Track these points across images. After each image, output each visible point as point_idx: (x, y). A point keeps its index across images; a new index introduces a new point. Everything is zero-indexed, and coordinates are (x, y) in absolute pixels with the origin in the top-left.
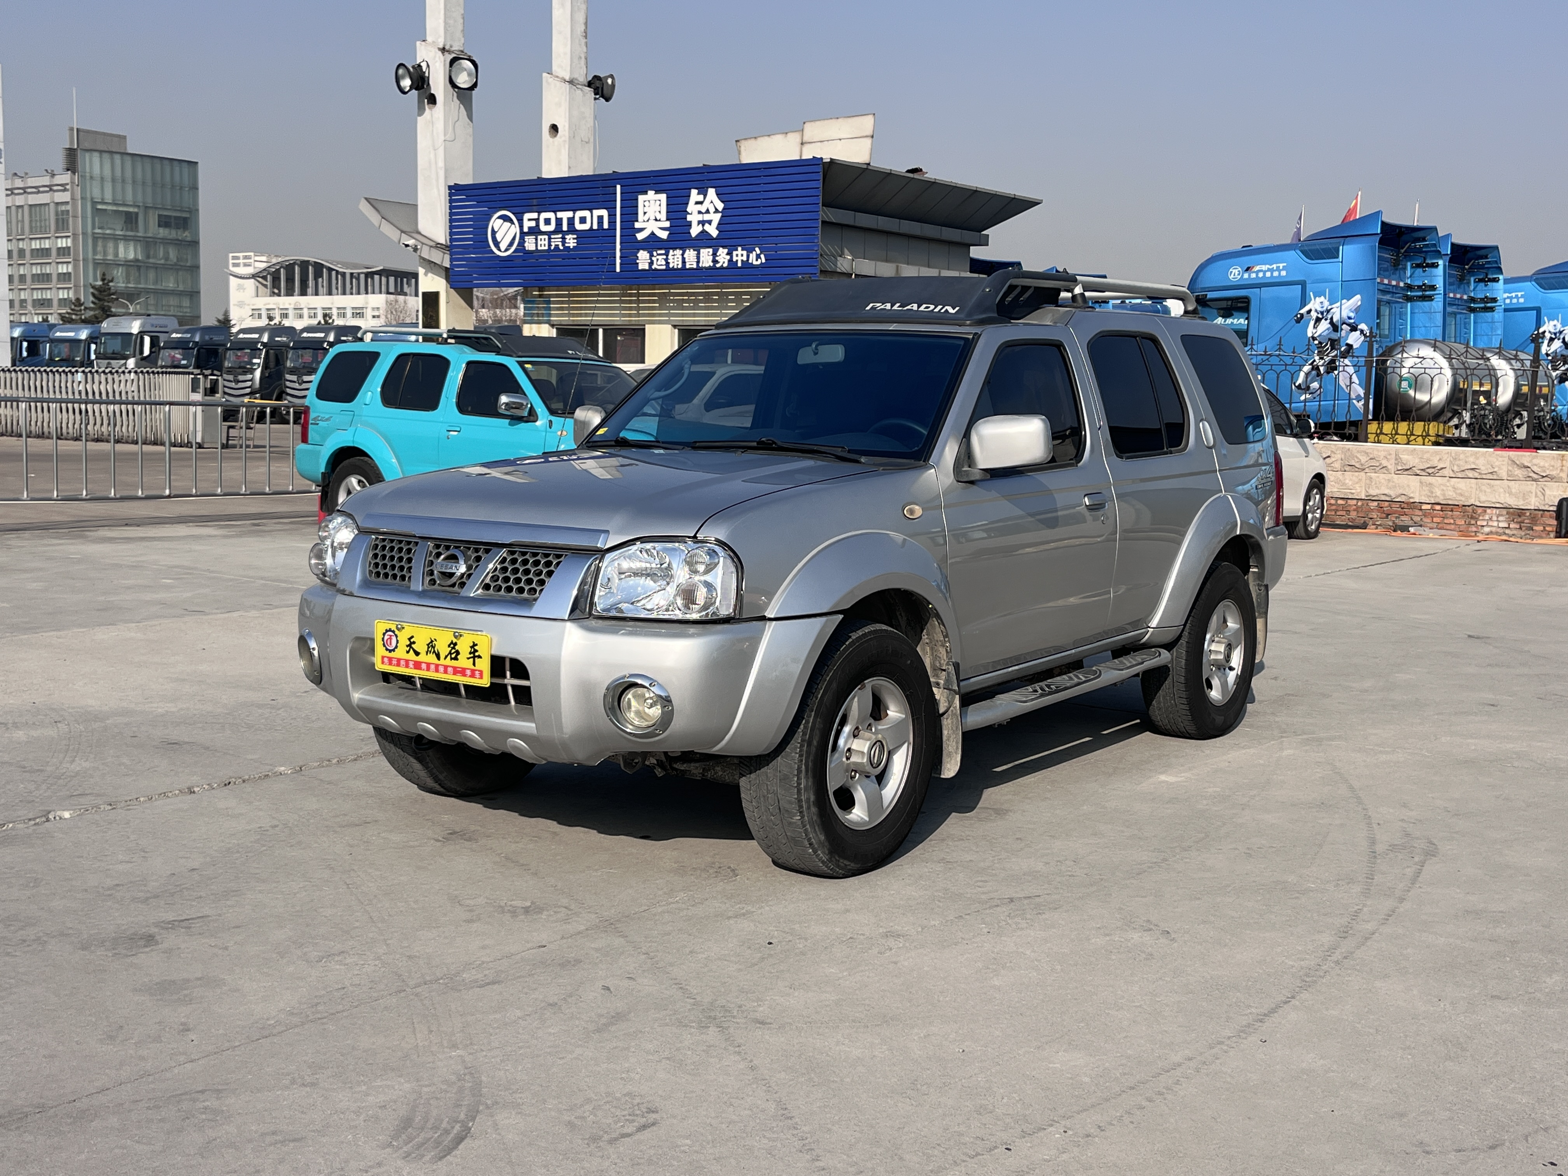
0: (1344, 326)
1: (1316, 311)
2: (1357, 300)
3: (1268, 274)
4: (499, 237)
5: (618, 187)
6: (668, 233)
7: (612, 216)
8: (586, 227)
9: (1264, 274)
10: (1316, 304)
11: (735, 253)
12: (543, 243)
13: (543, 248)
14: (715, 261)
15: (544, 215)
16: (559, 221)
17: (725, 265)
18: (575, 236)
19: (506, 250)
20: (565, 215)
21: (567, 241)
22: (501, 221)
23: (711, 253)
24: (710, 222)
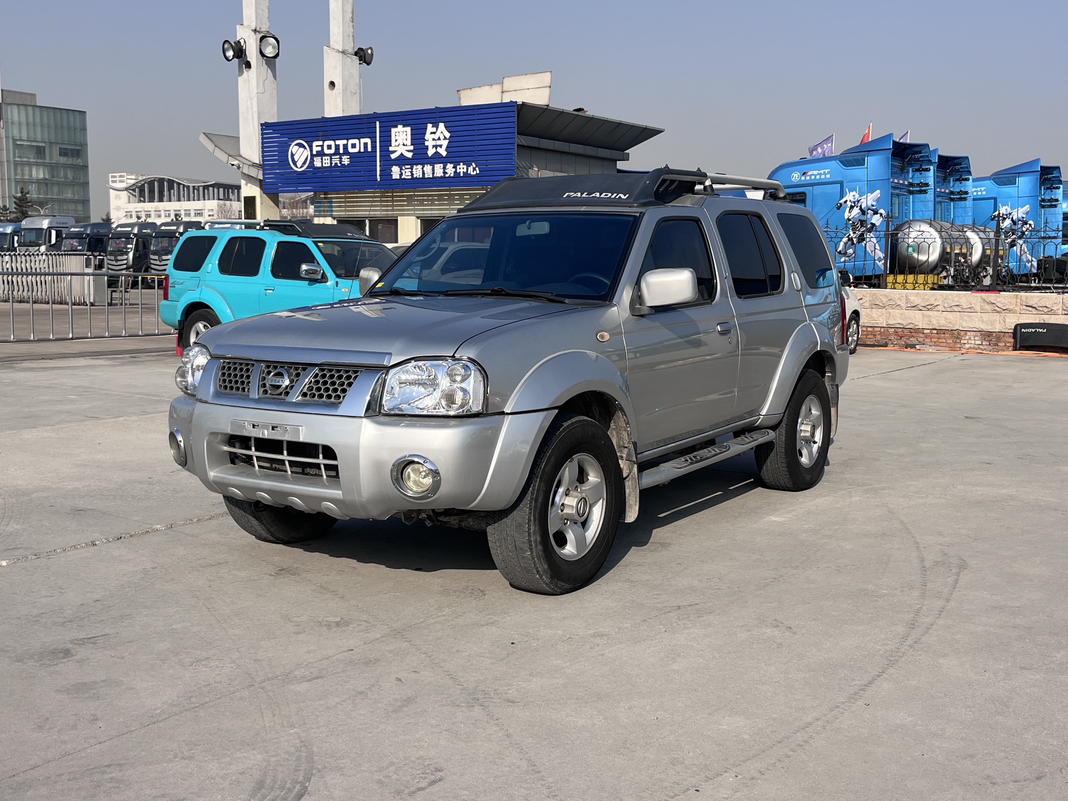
0: (869, 211)
1: (850, 201)
2: (877, 193)
3: (818, 177)
4: (296, 158)
5: (378, 123)
6: (412, 153)
7: (374, 143)
8: (356, 150)
9: (815, 177)
10: (850, 197)
11: (458, 167)
12: (327, 162)
13: (327, 165)
14: (445, 173)
15: (327, 143)
16: (337, 147)
17: (452, 175)
18: (348, 157)
19: (301, 167)
20: (341, 143)
21: (343, 160)
22: (298, 147)
23: (442, 167)
24: (441, 146)
